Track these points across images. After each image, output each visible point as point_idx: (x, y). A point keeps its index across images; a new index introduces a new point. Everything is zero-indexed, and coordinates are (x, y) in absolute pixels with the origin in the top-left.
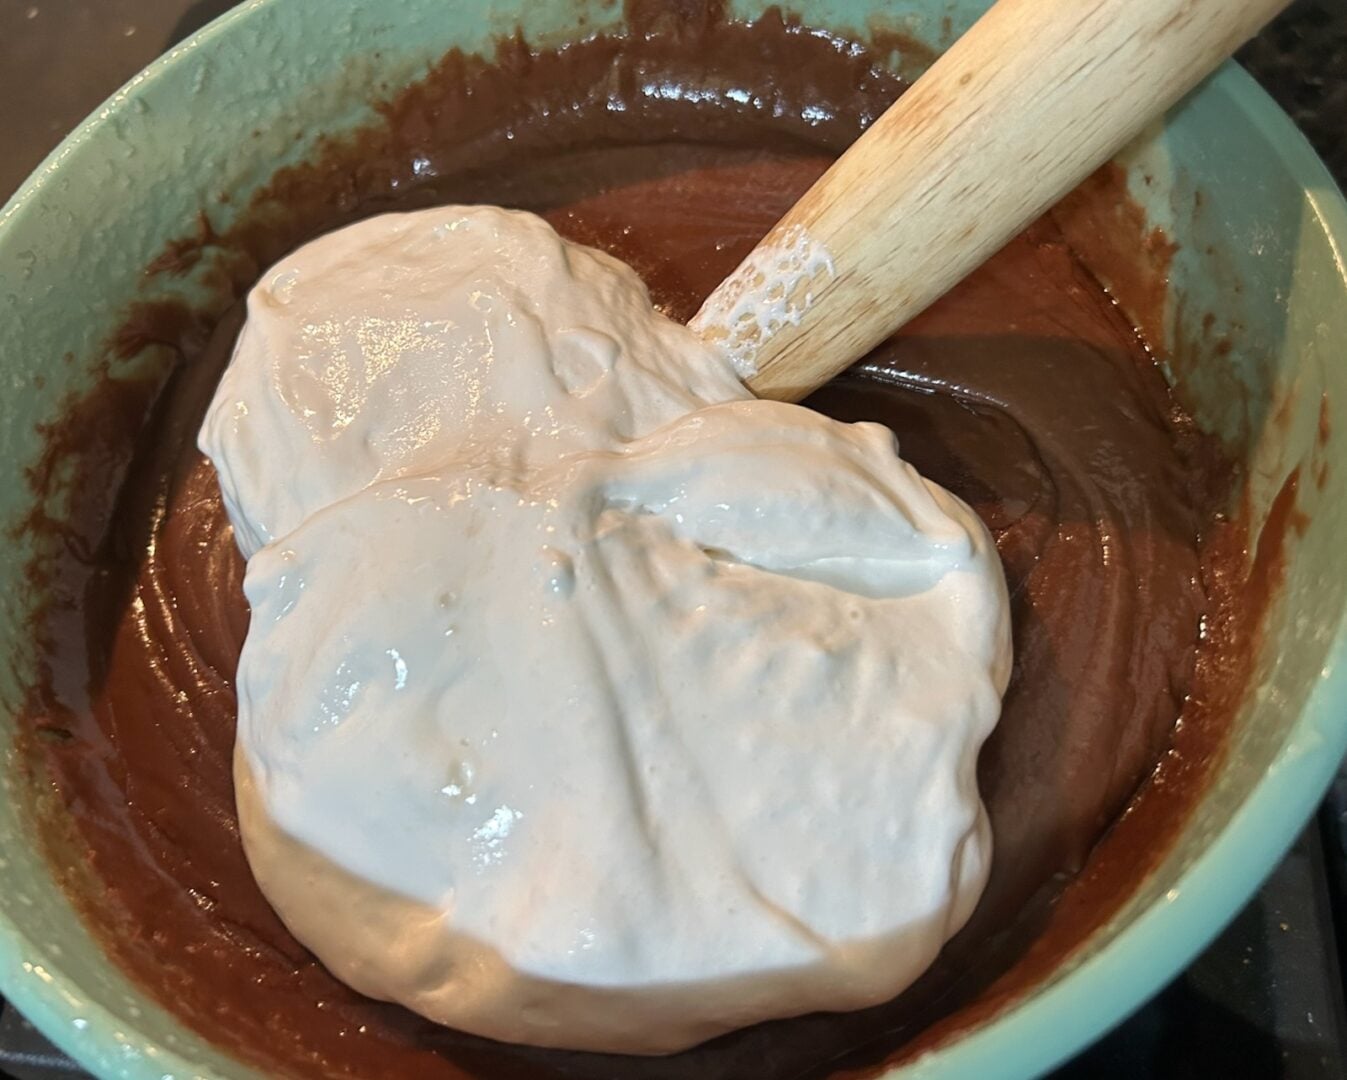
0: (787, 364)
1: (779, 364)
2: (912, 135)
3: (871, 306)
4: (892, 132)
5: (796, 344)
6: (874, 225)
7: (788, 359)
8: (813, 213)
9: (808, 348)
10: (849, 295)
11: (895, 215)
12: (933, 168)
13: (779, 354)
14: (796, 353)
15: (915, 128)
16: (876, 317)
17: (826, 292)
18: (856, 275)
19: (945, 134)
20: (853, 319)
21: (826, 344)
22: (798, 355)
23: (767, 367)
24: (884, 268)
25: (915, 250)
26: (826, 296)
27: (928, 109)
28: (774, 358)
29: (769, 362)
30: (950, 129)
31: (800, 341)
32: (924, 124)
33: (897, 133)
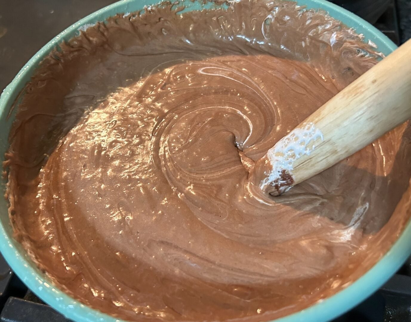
0: (304, 167)
1: (301, 167)
2: (353, 98)
3: (335, 152)
4: (346, 96)
5: (307, 161)
6: (338, 125)
7: (304, 166)
8: (317, 119)
9: (312, 163)
10: (328, 148)
11: (346, 123)
12: (360, 109)
13: (302, 164)
14: (307, 164)
15: (355, 96)
16: (336, 155)
17: (320, 146)
18: (331, 141)
19: (365, 99)
20: (328, 155)
21: (318, 162)
22: (308, 165)
23: (297, 168)
24: (340, 140)
25: (352, 135)
26: (320, 147)
27: (359, 90)
28: (299, 165)
29: (298, 166)
30: (367, 97)
31: (309, 161)
32: (358, 95)
33: (348, 97)
